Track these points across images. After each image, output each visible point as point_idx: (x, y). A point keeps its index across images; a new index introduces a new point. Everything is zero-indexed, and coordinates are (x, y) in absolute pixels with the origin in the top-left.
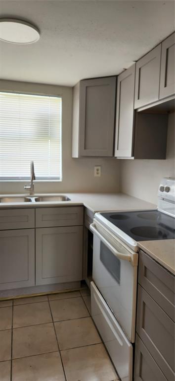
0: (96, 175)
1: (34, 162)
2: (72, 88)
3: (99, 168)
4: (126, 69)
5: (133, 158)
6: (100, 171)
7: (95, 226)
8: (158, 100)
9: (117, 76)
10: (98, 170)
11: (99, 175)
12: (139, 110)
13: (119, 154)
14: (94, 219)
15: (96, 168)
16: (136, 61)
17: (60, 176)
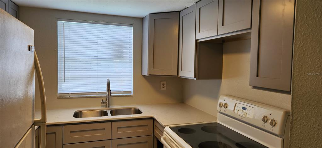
0: (162, 89)
1: (110, 80)
2: (142, 19)
3: (165, 83)
4: (187, 7)
5: (195, 79)
6: (165, 86)
7: (165, 139)
8: (217, 35)
9: (179, 12)
10: (163, 84)
11: (165, 89)
12: (200, 41)
13: (183, 74)
14: (164, 132)
15: (162, 83)
16: (197, 2)
17: (132, 89)
